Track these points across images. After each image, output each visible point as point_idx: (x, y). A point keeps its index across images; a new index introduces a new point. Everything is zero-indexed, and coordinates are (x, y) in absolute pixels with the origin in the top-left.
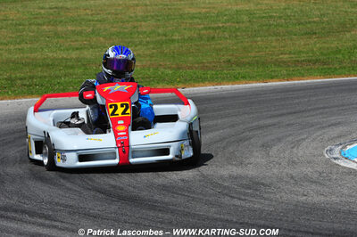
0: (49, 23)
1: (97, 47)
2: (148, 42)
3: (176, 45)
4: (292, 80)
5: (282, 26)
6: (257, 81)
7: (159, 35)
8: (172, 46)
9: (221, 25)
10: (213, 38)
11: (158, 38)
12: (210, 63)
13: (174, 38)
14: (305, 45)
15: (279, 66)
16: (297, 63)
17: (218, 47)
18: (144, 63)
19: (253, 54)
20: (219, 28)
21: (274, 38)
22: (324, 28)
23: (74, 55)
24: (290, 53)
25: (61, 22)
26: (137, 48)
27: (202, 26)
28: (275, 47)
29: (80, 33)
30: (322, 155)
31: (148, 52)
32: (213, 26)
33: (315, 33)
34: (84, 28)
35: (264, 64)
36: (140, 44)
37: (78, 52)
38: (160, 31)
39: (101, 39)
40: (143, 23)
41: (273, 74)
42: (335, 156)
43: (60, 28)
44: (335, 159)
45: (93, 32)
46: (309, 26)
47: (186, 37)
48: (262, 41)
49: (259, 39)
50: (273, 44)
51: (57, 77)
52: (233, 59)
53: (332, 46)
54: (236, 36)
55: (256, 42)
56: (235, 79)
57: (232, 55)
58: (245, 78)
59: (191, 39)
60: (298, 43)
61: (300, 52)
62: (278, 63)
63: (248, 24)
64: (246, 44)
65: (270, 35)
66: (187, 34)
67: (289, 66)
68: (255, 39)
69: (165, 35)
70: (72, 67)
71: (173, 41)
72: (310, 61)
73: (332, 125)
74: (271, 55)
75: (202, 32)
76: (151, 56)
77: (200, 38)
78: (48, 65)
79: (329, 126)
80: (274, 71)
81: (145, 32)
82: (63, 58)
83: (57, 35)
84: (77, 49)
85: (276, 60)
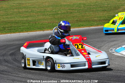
0: (17, 9)
1: (33, 16)
2: (50, 14)
3: (59, 15)
4: (98, 26)
5: (95, 8)
6: (87, 27)
7: (53, 12)
8: (58, 15)
9: (74, 8)
10: (72, 12)
11: (53, 13)
12: (71, 21)
13: (59, 13)
14: (103, 14)
15: (94, 22)
16: (100, 20)
17: (73, 15)
18: (49, 21)
19: (85, 18)
20: (74, 9)
21: (92, 12)
22: (109, 9)
23: (25, 19)
24: (98, 17)
25: (21, 8)
26: (46, 16)
27: (68, 9)
28: (92, 15)
29: (27, 12)
30: (109, 51)
31: (50, 18)
32: (72, 8)
33: (106, 11)
34: (28, 10)
35: (89, 21)
36: (47, 15)
37: (26, 18)
38: (54, 11)
39: (34, 14)
40: (48, 8)
41: (92, 24)
42: (113, 51)
43: (20, 10)
44: (113, 52)
45: (31, 11)
46: (104, 8)
47: (63, 12)
48: (88, 13)
49: (87, 13)
50: (92, 14)
51: (19, 26)
52: (78, 20)
53: (112, 14)
54: (80, 12)
55: (86, 14)
56: (79, 26)
57: (78, 18)
58: (82, 26)
59: (64, 13)
60: (100, 14)
61: (101, 17)
62: (94, 21)
63: (83, 8)
64: (83, 14)
65: (91, 11)
66: (63, 11)
67: (97, 22)
68: (86, 13)
69: (56, 12)
70: (25, 23)
71: (58, 14)
72: (104, 20)
73: (112, 41)
74: (91, 18)
75: (68, 11)
76: (51, 19)
77: (67, 12)
78: (16, 23)
79: (111, 42)
80: (92, 23)
81: (49, 11)
82: (21, 20)
83: (19, 12)
84: (26, 17)
85: (93, 20)
